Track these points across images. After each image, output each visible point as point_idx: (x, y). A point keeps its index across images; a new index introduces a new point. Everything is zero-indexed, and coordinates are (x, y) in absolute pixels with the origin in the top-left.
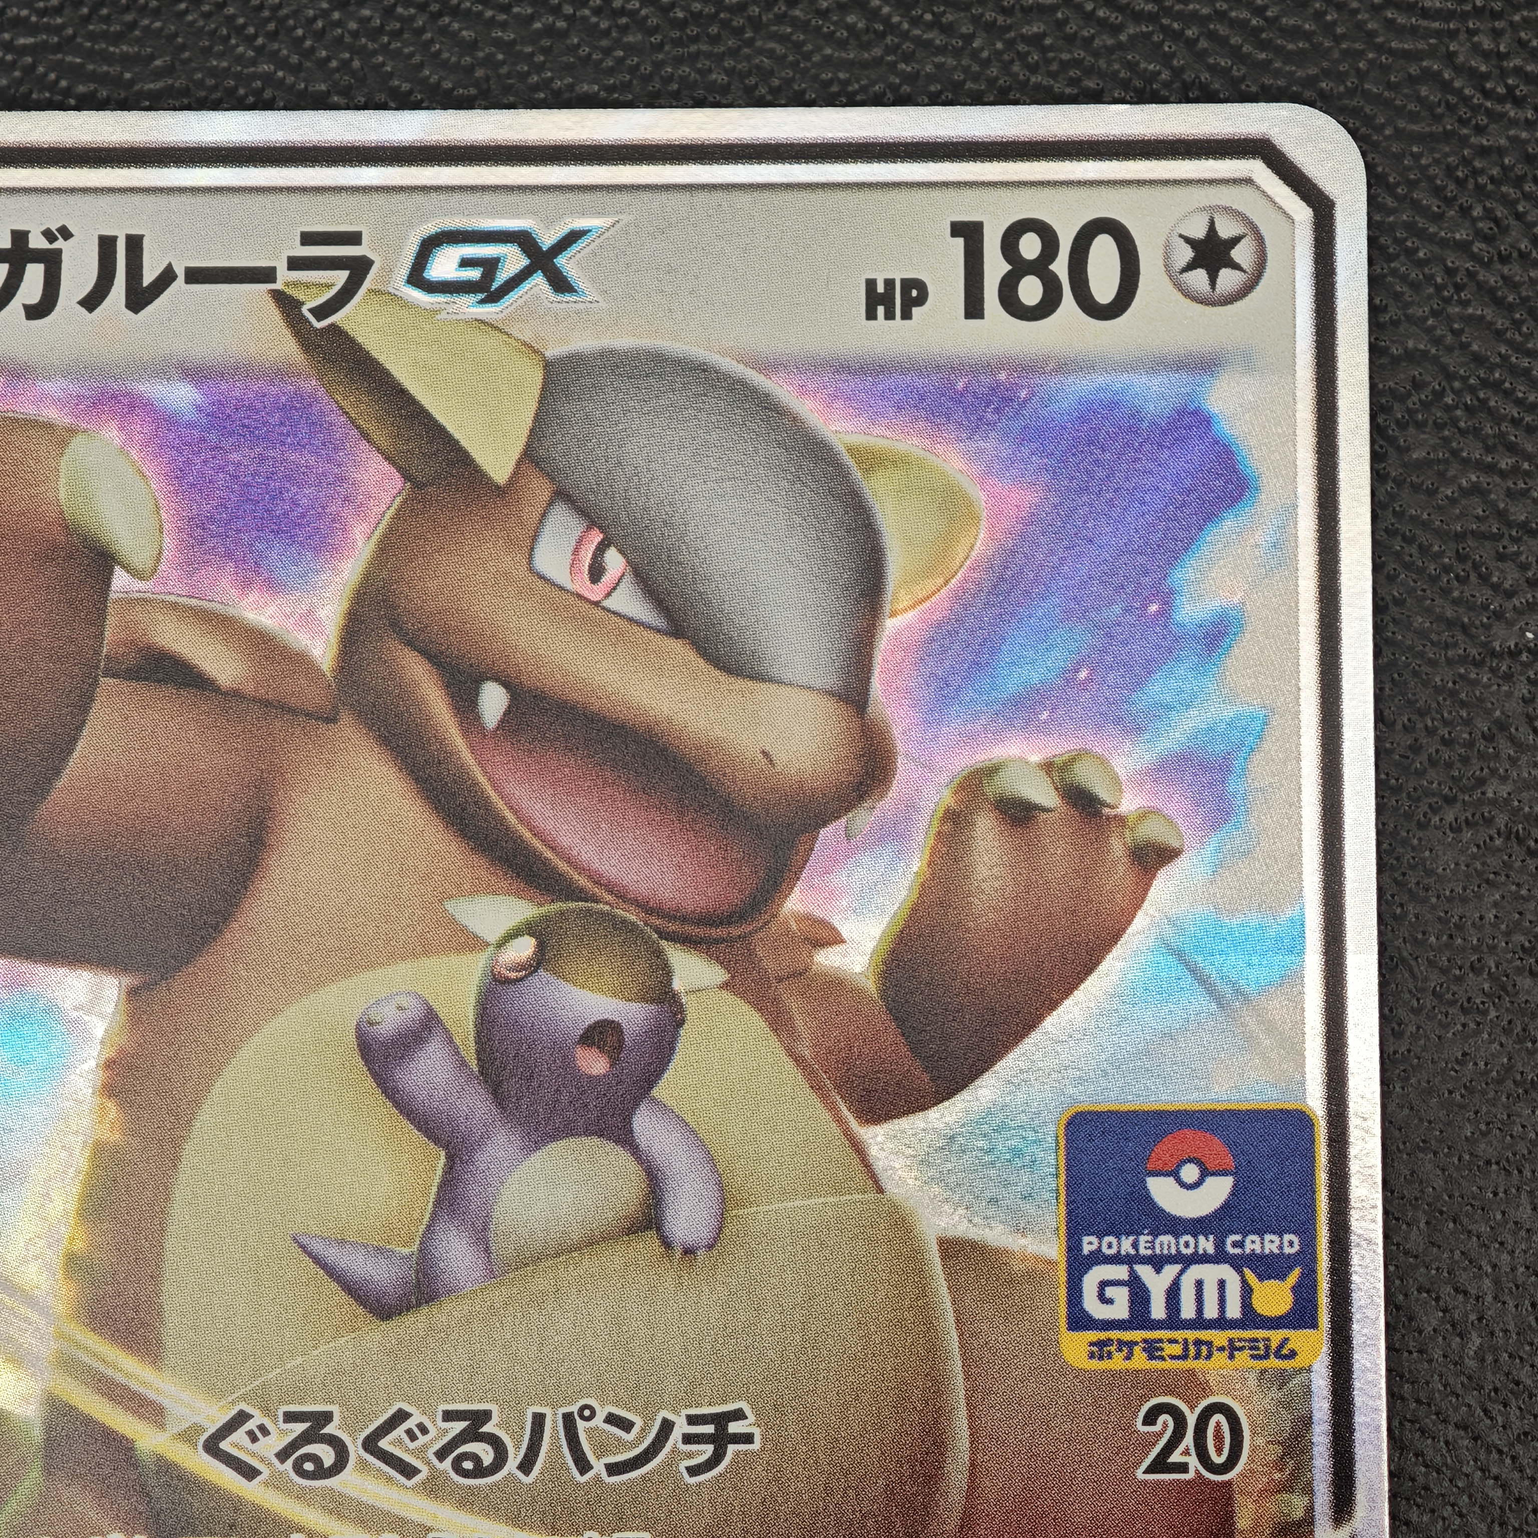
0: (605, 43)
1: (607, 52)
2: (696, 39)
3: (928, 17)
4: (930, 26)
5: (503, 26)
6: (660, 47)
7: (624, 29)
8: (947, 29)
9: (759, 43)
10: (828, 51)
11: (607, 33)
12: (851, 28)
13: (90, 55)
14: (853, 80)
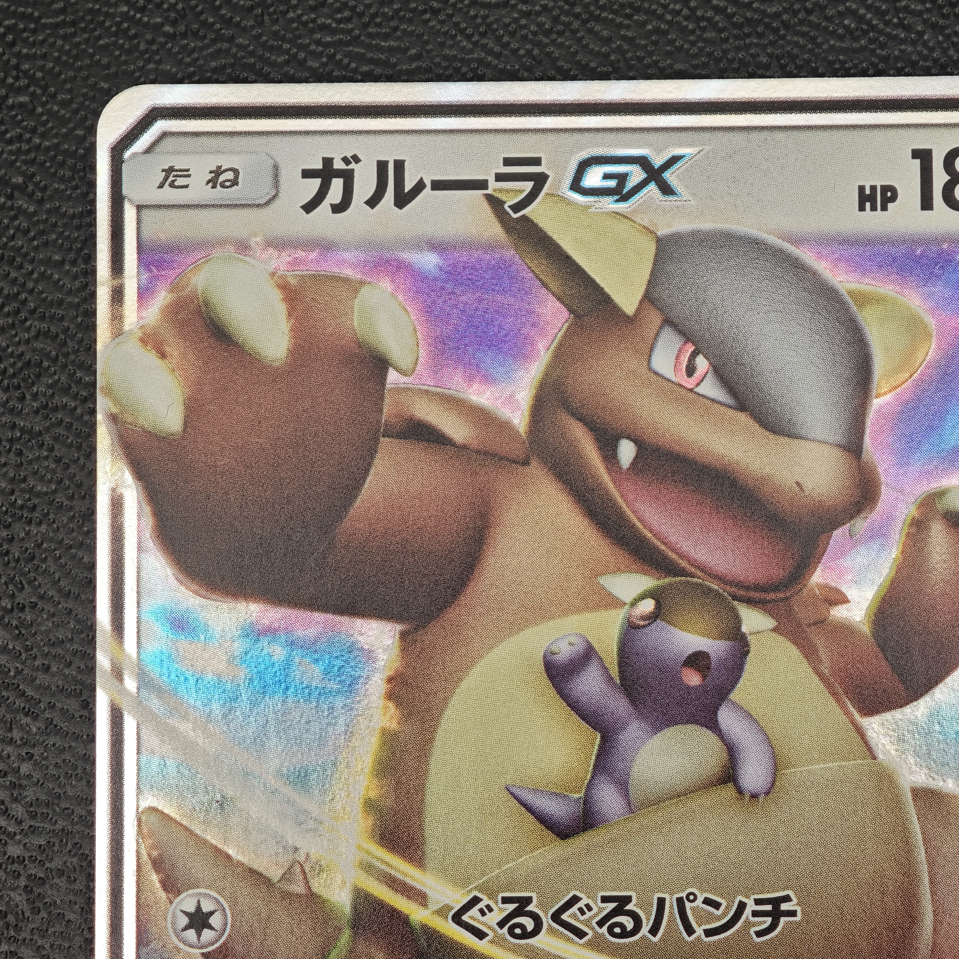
0: (692, 38)
1: (693, 44)
2: (749, 35)
3: (895, 20)
4: (896, 26)
5: (628, 27)
6: (726, 40)
7: (704, 29)
8: (907, 28)
9: (789, 38)
10: (832, 42)
11: (693, 32)
12: (846, 28)
13: (369, 47)
14: (848, 60)
